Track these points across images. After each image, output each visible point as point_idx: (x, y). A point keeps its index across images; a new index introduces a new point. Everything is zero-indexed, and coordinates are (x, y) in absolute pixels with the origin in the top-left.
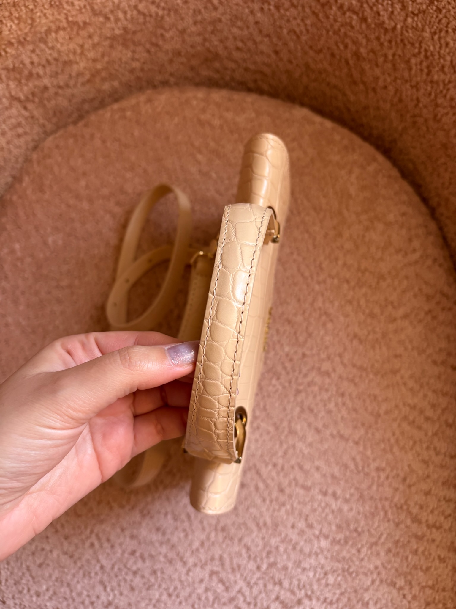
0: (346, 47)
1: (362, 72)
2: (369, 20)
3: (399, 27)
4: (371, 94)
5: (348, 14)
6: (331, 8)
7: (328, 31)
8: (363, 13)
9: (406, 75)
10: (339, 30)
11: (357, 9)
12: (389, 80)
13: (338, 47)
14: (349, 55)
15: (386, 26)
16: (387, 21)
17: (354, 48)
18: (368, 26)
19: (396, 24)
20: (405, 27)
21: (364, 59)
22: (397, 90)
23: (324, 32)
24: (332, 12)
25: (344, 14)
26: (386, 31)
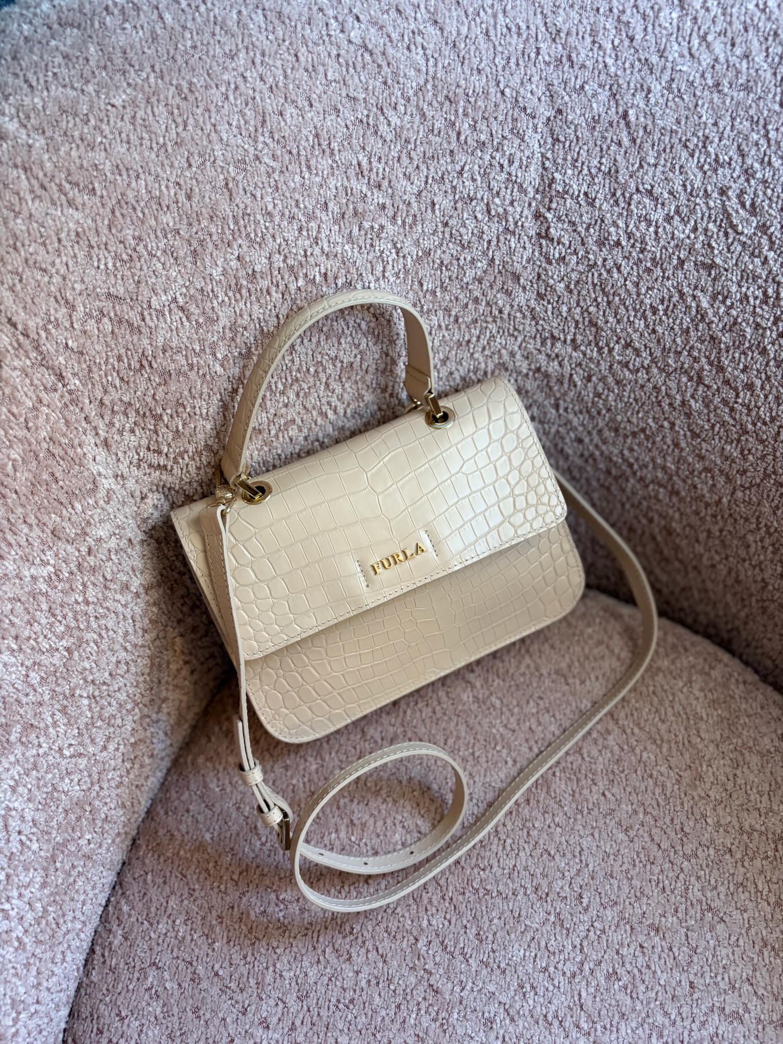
0: (651, 521)
1: (677, 548)
2: (683, 494)
3: (724, 500)
4: (692, 575)
5: (651, 487)
6: (627, 480)
7: (623, 505)
8: (673, 485)
9: (742, 553)
10: (640, 503)
11: (664, 482)
12: (717, 558)
13: (639, 522)
14: (657, 530)
15: (707, 499)
16: (708, 495)
17: (663, 523)
18: (682, 500)
19: (720, 499)
20: (733, 501)
21: (678, 535)
22: (730, 570)
23: (619, 506)
24: (630, 485)
25: (647, 486)
26: (707, 505)
